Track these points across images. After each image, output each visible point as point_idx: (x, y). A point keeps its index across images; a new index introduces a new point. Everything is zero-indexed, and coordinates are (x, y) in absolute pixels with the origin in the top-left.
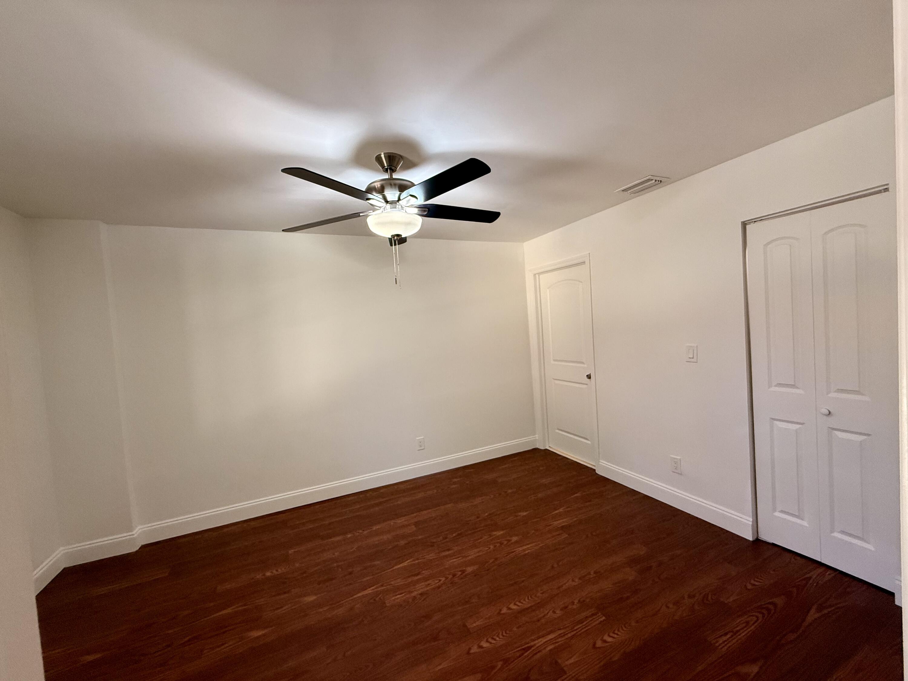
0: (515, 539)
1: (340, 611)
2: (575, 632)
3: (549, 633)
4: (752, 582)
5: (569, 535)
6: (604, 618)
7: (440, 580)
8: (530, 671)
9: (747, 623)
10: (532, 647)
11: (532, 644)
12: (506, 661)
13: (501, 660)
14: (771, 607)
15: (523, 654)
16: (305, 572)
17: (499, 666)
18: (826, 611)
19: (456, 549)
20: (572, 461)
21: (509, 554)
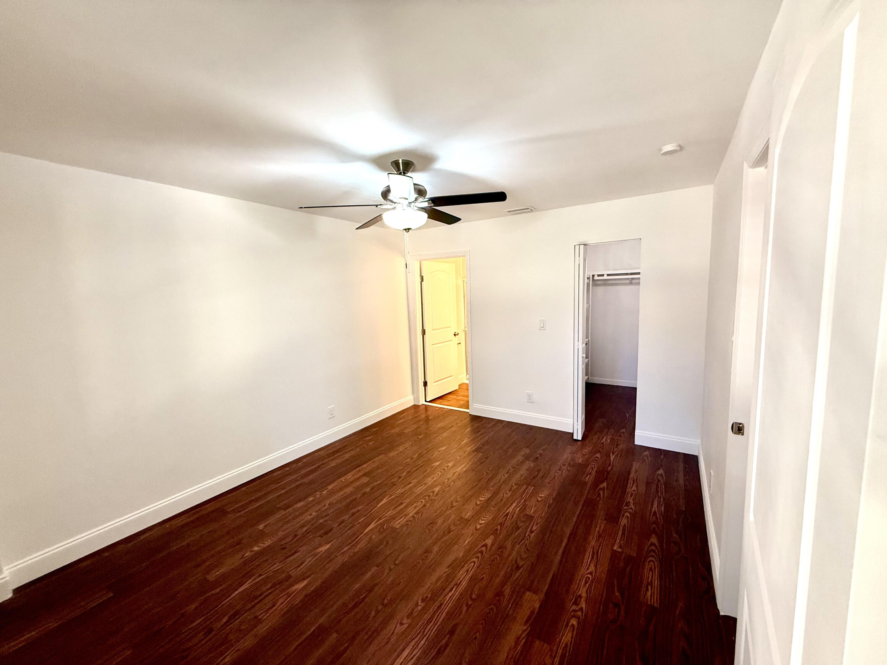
0: (450, 464)
1: (362, 544)
2: (524, 499)
3: (512, 504)
4: (584, 451)
5: (482, 453)
6: (533, 488)
7: (422, 502)
8: (516, 523)
9: (592, 468)
10: (508, 513)
11: (507, 511)
12: (501, 524)
13: (499, 525)
14: (596, 459)
15: (506, 519)
16: (295, 536)
17: (499, 528)
18: (616, 453)
19: (415, 481)
20: (448, 410)
21: (454, 474)
